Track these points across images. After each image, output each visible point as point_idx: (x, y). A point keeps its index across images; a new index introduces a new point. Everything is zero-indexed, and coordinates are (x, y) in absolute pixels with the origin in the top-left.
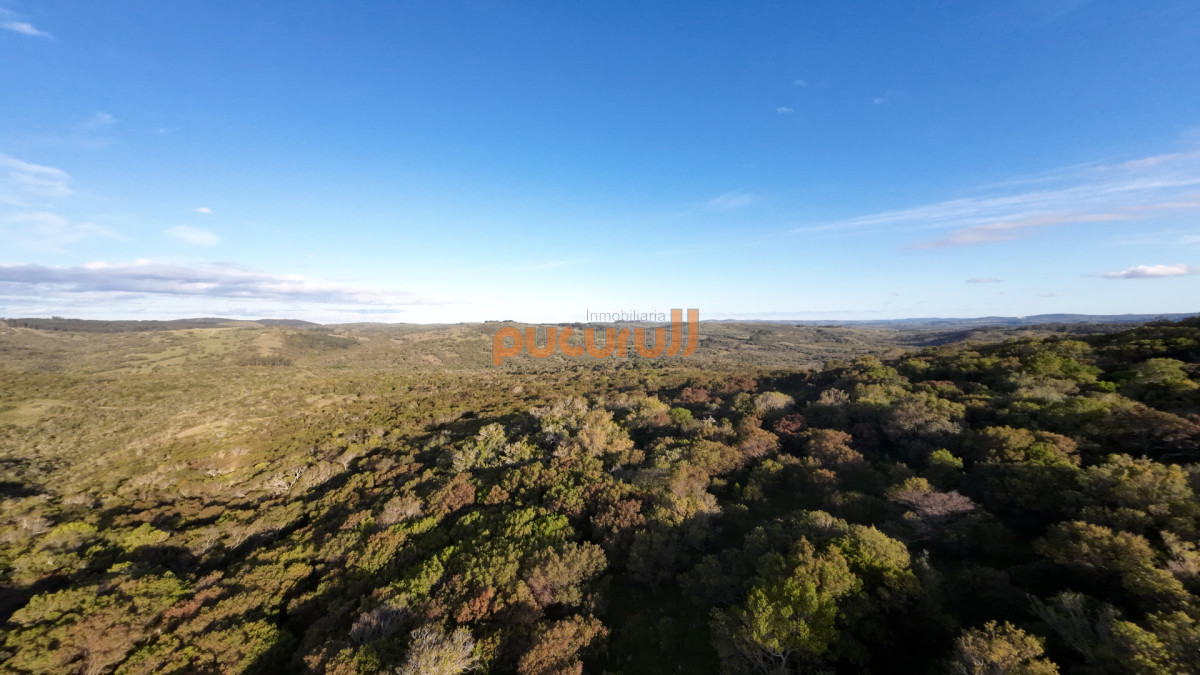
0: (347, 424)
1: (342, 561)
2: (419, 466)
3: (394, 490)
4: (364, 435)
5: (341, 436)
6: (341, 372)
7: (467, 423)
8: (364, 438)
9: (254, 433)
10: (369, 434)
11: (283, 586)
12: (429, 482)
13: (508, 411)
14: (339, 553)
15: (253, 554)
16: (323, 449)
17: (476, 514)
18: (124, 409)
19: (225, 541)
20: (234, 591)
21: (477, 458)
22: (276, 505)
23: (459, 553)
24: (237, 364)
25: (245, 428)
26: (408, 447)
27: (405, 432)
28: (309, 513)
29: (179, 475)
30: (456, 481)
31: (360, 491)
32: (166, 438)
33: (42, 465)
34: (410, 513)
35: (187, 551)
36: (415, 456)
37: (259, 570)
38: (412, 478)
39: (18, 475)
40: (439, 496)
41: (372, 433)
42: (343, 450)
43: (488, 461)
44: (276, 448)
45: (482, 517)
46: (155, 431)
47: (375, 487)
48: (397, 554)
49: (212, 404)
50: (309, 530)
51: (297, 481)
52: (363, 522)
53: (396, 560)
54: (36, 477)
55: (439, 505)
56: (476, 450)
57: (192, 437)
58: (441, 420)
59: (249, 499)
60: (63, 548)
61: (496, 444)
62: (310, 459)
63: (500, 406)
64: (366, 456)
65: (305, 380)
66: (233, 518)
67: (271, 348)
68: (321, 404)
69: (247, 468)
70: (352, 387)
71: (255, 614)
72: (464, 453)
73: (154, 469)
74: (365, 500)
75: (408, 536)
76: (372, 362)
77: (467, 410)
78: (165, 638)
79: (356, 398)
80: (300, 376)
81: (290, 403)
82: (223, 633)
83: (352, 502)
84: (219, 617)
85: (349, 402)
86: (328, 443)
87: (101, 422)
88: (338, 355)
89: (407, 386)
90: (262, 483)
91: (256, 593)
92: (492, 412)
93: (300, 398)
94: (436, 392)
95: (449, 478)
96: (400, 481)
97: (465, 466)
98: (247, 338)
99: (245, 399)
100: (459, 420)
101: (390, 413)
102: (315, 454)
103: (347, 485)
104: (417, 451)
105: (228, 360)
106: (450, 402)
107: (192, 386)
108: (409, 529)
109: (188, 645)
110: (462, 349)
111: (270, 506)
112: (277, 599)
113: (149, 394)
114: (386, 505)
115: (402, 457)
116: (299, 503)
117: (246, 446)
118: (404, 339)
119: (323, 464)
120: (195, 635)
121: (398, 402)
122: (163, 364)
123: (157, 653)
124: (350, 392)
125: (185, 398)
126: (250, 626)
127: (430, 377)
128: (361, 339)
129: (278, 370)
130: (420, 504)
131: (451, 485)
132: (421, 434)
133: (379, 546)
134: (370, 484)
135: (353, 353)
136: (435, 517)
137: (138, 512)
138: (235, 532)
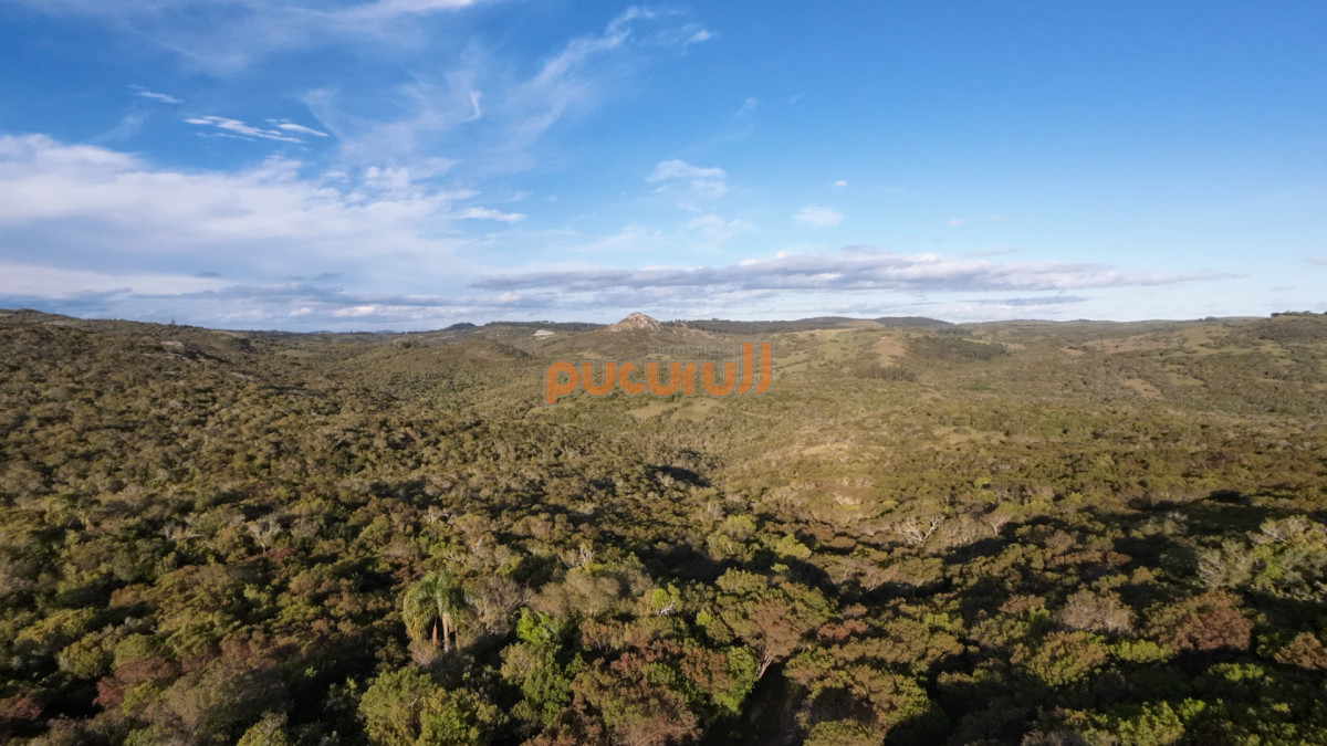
0: (993, 472)
1: (1004, 653)
2: (1124, 559)
3: (1079, 583)
4: (1022, 493)
5: (986, 487)
6: (981, 396)
7: (1225, 510)
8: (1023, 497)
9: (876, 463)
10: (1030, 493)
11: (930, 652)
12: (1145, 585)
14: (999, 641)
15: (892, 602)
16: (963, 500)
17: (1254, 671)
18: (760, 416)
19: (861, 579)
20: (879, 633)
21: (1254, 574)
22: (910, 554)
23: (1216, 716)
24: (855, 375)
25: (867, 455)
26: (1100, 526)
27: (1089, 501)
28: (952, 577)
29: (809, 494)
30: (1207, 599)
31: (1025, 570)
32: (793, 452)
33: (708, 461)
34: (1111, 624)
35: (826, 575)
36: (1116, 541)
37: (904, 622)
38: (1110, 573)
39: (696, 465)
40: (1169, 614)
41: (1034, 492)
42: (990, 508)
43: (1278, 583)
44: (904, 486)
45: (1269, 679)
46: (783, 445)
47: (1045, 569)
48: (1091, 674)
49: (831, 422)
50: (955, 598)
51: (934, 533)
52: (1032, 610)
53: (1090, 685)
54: (705, 471)
55: (1170, 629)
56: (1253, 557)
57: (818, 455)
58: (1164, 495)
59: (875, 540)
60: (734, 537)
61: (1307, 558)
62: (947, 509)
63: (1314, 491)
64: (1027, 523)
65: (932, 403)
66: (867, 556)
67: (892, 357)
68: (954, 439)
69: (873, 503)
70: (998, 420)
71: (903, 669)
72: (1224, 556)
73: (788, 483)
74: (1030, 583)
75: (1111, 657)
76: (1029, 384)
77: (1224, 488)
78: (821, 651)
79: (1004, 438)
80: (926, 398)
81: (915, 432)
82: (874, 672)
83: (1012, 582)
84: (869, 654)
85: (995, 442)
86: (969, 493)
87: (744, 428)
88: (978, 371)
89: (1089, 430)
90: (892, 525)
91: (902, 646)
92: (1291, 498)
93: (926, 428)
94: (1151, 446)
95: (1188, 591)
96: (1088, 574)
97: (1226, 580)
98: (866, 342)
99: (864, 420)
100: (1206, 502)
101: (1062, 467)
102: (952, 504)
103: (1002, 555)
104: (1120, 534)
105: (846, 370)
106: (1182, 466)
107: (813, 398)
108: (1112, 647)
109: (843, 668)
110: (1209, 371)
111: (904, 555)
112: (923, 666)
113: (779, 404)
114: (1070, 598)
115: (1092, 537)
116: (938, 561)
117: (869, 477)
118: (1085, 349)
119: (965, 520)
120: (847, 662)
121: (1076, 452)
122: (789, 370)
123: (818, 663)
124: (995, 428)
125: (808, 411)
126: (900, 678)
127: (1138, 419)
128: (1012, 347)
129: (900, 385)
130: (1131, 618)
131: (1193, 603)
132: (1122, 510)
133: (1062, 651)
134: (1038, 564)
135: (999, 368)
136: (1160, 646)
137: (781, 523)
138: (871, 571)
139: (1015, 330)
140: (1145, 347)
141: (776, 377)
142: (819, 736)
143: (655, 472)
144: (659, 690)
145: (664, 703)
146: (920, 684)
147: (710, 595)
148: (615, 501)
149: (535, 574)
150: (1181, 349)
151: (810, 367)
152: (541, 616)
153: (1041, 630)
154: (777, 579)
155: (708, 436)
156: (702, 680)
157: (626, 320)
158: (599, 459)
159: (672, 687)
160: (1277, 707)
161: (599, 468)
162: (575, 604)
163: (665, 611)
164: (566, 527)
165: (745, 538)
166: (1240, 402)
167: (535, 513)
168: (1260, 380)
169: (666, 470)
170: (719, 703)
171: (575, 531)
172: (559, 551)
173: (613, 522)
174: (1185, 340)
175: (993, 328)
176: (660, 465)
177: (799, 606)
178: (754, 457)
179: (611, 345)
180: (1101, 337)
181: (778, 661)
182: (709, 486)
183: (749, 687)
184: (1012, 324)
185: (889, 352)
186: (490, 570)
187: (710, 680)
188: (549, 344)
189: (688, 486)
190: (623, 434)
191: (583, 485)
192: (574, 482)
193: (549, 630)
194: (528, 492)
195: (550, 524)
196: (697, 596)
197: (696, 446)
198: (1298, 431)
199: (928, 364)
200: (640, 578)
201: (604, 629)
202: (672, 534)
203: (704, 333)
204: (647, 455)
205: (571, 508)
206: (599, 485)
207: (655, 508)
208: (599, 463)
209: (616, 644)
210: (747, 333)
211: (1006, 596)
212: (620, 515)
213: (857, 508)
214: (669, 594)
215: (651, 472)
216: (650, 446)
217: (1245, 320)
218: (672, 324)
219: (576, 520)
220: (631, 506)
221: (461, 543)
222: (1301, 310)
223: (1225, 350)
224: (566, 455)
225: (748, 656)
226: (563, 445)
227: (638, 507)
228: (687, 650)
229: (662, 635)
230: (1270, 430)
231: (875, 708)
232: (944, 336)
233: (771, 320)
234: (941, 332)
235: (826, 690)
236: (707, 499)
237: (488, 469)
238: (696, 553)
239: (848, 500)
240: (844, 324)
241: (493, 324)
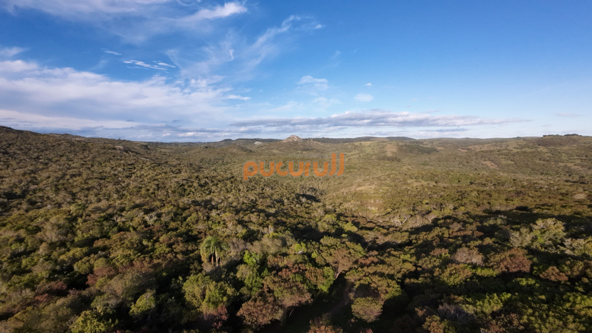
0: (430, 198)
1: (431, 271)
2: (480, 234)
3: (462, 243)
4: (441, 206)
5: (427, 204)
6: (426, 167)
7: (521, 214)
8: (441, 208)
9: (385, 194)
10: (444, 206)
11: (402, 270)
12: (488, 246)
13: (567, 212)
14: (430, 266)
15: (388, 250)
16: (418, 209)
17: (531, 281)
19: (377, 240)
20: (382, 262)
21: (533, 241)
22: (396, 230)
23: (515, 300)
24: (377, 159)
25: (381, 190)
26: (471, 220)
27: (468, 210)
28: (412, 240)
29: (358, 206)
30: (513, 252)
31: (441, 238)
32: (353, 189)
33: (320, 192)
34: (474, 260)
35: (363, 238)
36: (478, 227)
37: (392, 258)
38: (475, 240)
39: (315, 194)
40: (498, 258)
41: (446, 206)
42: (429, 212)
43: (542, 245)
44: (395, 203)
45: (537, 285)
46: (349, 186)
47: (449, 238)
48: (466, 281)
49: (368, 177)
50: (413, 248)
51: (406, 222)
52: (443, 254)
53: (465, 285)
54: (319, 196)
55: (498, 263)
56: (532, 235)
57: (362, 191)
58: (498, 208)
59: (383, 224)
60: (328, 223)
61: (555, 235)
62: (411, 213)
63: (558, 207)
64: (443, 219)
65: (407, 170)
66: (379, 231)
67: (392, 152)
68: (415, 184)
69: (383, 210)
70: (433, 177)
71: (391, 277)
72: (521, 234)
73: (350, 201)
74: (443, 243)
75: (474, 274)
76: (445, 163)
77: (522, 205)
78: (360, 269)
79: (435, 184)
80: (405, 168)
81: (400, 181)
82: (380, 278)
83: (436, 242)
84: (378, 271)
85: (431, 186)
86: (420, 206)
87: (334, 179)
88: (425, 158)
89: (469, 181)
90: (390, 219)
91: (391, 267)
92: (548, 209)
93: (404, 180)
94: (493, 187)
95: (506, 248)
96: (466, 239)
97: (521, 244)
98: (381, 146)
99: (380, 177)
100: (514, 210)
101: (457, 196)
102: (413, 210)
103: (432, 232)
104: (479, 224)
105: (374, 157)
106: (504, 197)
107: (361, 168)
108: (474, 270)
109: (368, 276)
110: (517, 158)
111: (394, 230)
112: (400, 276)
113: (347, 170)
114: (458, 250)
115: (468, 225)
116: (407, 233)
117: (382, 199)
118: (468, 149)
119: (418, 217)
120: (369, 274)
121: (463, 190)
122: (352, 157)
123: (358, 274)
124: (431, 180)
125: (359, 173)
126: (390, 281)
127: (488, 177)
128: (439, 148)
129: (395, 163)
130: (482, 258)
131: (508, 253)
132: (481, 214)
133: (454, 271)
134: (446, 235)
135: (434, 157)
136: (494, 270)
137: (347, 217)
138: (380, 237)
139: (440, 142)
140: (492, 148)
141: (346, 160)
142: (357, 303)
143: (299, 196)
144: (297, 283)
145: (298, 289)
146: (398, 283)
147: (317, 246)
148: (284, 208)
149: (251, 237)
150: (506, 149)
151: (360, 156)
152: (253, 253)
153: (446, 263)
154: (344, 240)
155: (320, 182)
156: (313, 280)
157: (289, 138)
158: (278, 191)
159: (302, 283)
160: (540, 297)
161: (278, 195)
162: (265, 249)
163: (300, 252)
164: (264, 218)
165: (332, 223)
166: (529, 170)
167: (253, 213)
168: (538, 161)
169: (304, 196)
170: (320, 288)
171: (267, 220)
172: (261, 228)
173: (282, 216)
174: (508, 146)
175: (432, 141)
176: (301, 194)
177: (352, 251)
178: (338, 191)
179: (283, 148)
180: (475, 145)
181: (344, 272)
182: (320, 202)
183: (332, 282)
184: (439, 140)
185: (391, 150)
186: (235, 235)
187: (317, 279)
188: (260, 147)
189: (312, 202)
190: (288, 181)
191: (272, 201)
192: (268, 200)
193: (255, 259)
194: (251, 204)
195: (258, 217)
196: (312, 247)
197: (315, 186)
198: (552, 182)
199: (406, 155)
200: (290, 239)
201: (276, 259)
202: (305, 221)
203: (319, 143)
204: (296, 190)
205: (267, 210)
206: (278, 202)
207: (299, 210)
208: (278, 193)
209: (281, 265)
210: (336, 143)
211: (433, 248)
212: (285, 213)
213: (376, 211)
214: (302, 246)
215: (298, 196)
216: (298, 186)
217: (532, 138)
218: (307, 139)
219: (268, 215)
220: (290, 210)
221: (224, 224)
222: (555, 134)
223: (524, 150)
224: (266, 190)
225: (331, 270)
226: (265, 185)
227: (292, 210)
228: (308, 268)
229: (298, 262)
230: (541, 182)
231: (380, 292)
232: (412, 144)
233: (345, 138)
234: (411, 142)
235: (361, 285)
236: (319, 207)
237: (236, 195)
238: (313, 229)
239: (373, 208)
240: (373, 139)
241: (239, 139)
